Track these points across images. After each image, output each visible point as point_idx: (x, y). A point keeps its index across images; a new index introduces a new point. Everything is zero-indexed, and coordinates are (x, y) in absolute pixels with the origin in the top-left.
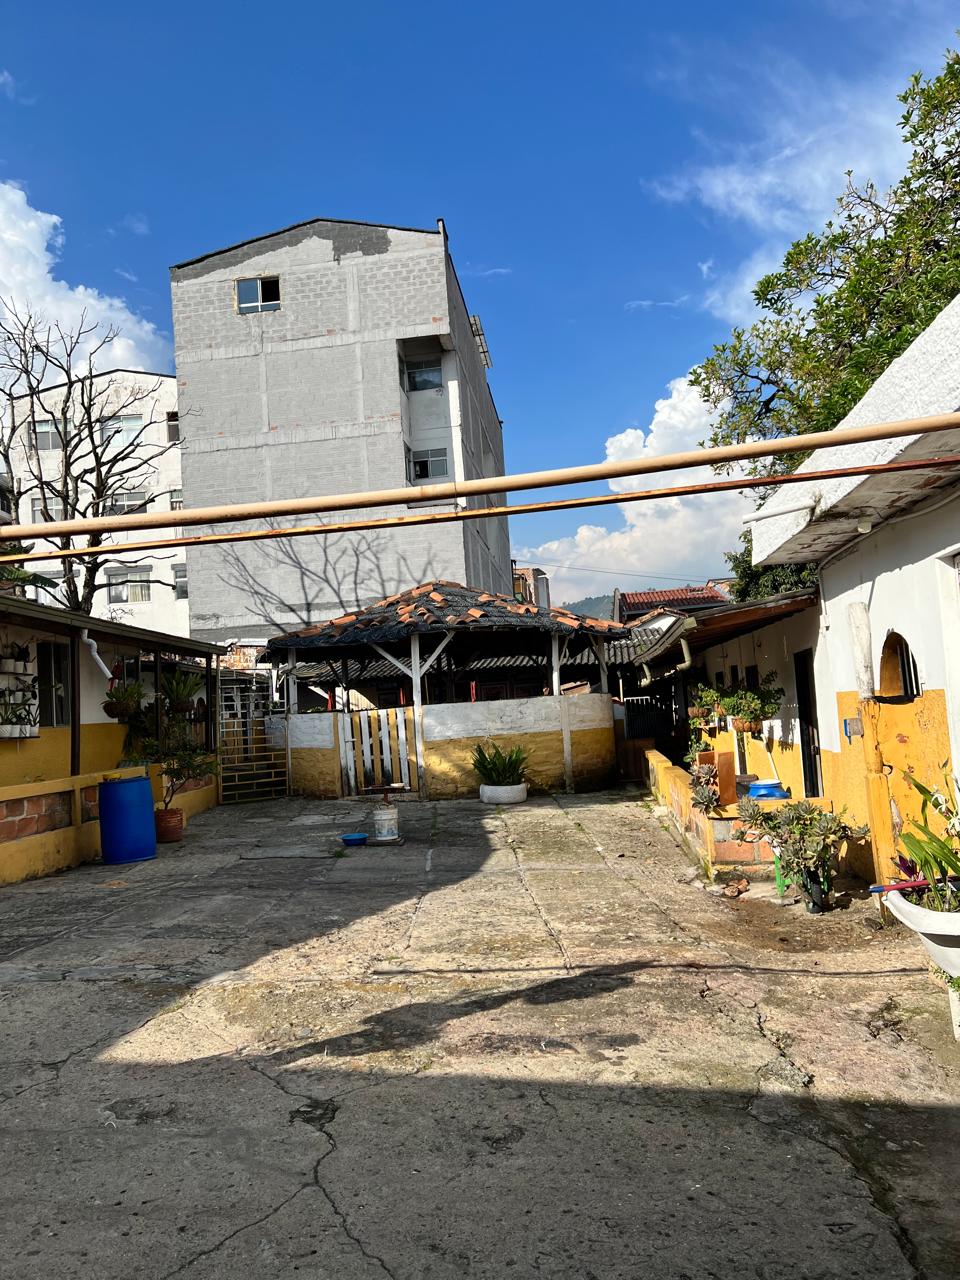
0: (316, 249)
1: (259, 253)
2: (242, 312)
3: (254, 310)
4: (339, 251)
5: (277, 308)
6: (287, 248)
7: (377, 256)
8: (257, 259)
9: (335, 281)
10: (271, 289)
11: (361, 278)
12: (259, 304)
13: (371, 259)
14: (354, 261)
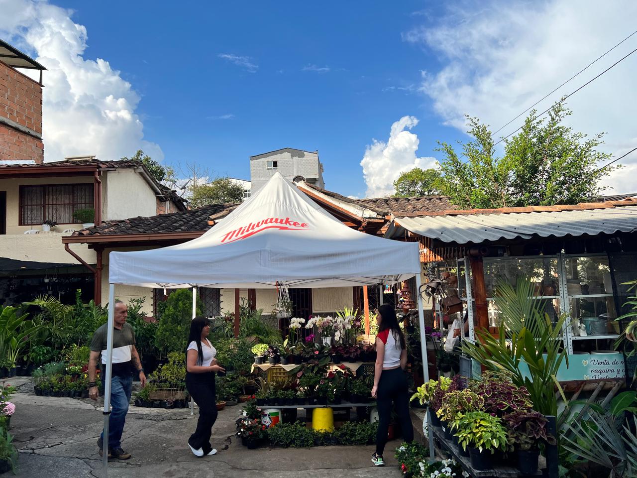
0: (287, 155)
1: (273, 155)
2: (268, 169)
3: (271, 169)
4: (292, 156)
5: (276, 169)
6: (279, 155)
7: (301, 158)
8: (272, 156)
9: (291, 163)
10: (275, 164)
11: (298, 163)
12: (272, 167)
13: (300, 159)
14: (296, 159)
